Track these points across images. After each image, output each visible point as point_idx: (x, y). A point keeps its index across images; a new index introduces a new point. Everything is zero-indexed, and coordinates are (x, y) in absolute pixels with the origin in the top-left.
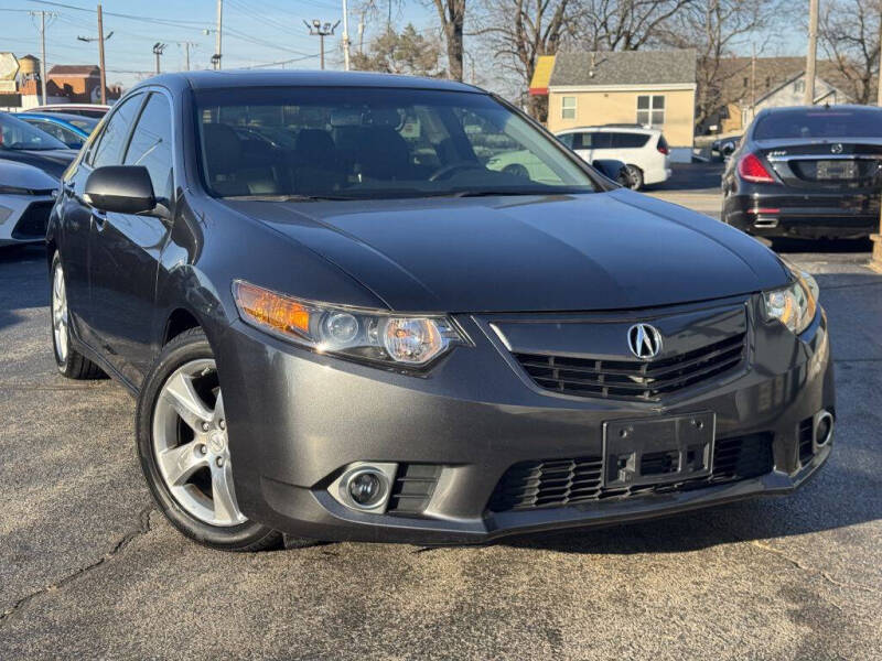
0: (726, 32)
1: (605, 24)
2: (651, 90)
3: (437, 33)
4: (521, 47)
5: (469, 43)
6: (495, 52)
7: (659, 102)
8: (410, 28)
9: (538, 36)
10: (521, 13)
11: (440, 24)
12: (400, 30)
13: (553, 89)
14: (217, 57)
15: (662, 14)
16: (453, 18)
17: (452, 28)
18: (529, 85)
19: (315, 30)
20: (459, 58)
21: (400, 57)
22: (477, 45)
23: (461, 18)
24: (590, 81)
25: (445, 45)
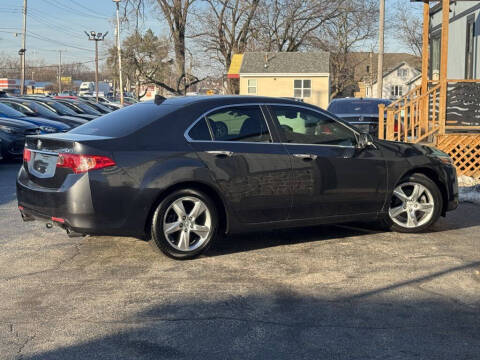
0: (351, 38)
1: (275, 32)
2: (302, 76)
3: (168, 37)
4: (222, 47)
5: (188, 43)
6: (205, 48)
7: (307, 84)
8: (150, 31)
9: (233, 38)
10: (222, 24)
11: (170, 31)
12: (143, 33)
13: (242, 75)
14: (23, 51)
15: (311, 27)
16: (178, 28)
17: (178, 33)
18: (228, 70)
19: (92, 37)
20: (183, 53)
21: (143, 50)
22: (193, 44)
23: (184, 28)
24: (265, 70)
25: (173, 45)
